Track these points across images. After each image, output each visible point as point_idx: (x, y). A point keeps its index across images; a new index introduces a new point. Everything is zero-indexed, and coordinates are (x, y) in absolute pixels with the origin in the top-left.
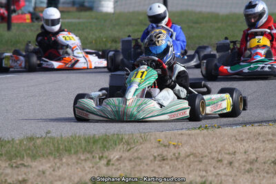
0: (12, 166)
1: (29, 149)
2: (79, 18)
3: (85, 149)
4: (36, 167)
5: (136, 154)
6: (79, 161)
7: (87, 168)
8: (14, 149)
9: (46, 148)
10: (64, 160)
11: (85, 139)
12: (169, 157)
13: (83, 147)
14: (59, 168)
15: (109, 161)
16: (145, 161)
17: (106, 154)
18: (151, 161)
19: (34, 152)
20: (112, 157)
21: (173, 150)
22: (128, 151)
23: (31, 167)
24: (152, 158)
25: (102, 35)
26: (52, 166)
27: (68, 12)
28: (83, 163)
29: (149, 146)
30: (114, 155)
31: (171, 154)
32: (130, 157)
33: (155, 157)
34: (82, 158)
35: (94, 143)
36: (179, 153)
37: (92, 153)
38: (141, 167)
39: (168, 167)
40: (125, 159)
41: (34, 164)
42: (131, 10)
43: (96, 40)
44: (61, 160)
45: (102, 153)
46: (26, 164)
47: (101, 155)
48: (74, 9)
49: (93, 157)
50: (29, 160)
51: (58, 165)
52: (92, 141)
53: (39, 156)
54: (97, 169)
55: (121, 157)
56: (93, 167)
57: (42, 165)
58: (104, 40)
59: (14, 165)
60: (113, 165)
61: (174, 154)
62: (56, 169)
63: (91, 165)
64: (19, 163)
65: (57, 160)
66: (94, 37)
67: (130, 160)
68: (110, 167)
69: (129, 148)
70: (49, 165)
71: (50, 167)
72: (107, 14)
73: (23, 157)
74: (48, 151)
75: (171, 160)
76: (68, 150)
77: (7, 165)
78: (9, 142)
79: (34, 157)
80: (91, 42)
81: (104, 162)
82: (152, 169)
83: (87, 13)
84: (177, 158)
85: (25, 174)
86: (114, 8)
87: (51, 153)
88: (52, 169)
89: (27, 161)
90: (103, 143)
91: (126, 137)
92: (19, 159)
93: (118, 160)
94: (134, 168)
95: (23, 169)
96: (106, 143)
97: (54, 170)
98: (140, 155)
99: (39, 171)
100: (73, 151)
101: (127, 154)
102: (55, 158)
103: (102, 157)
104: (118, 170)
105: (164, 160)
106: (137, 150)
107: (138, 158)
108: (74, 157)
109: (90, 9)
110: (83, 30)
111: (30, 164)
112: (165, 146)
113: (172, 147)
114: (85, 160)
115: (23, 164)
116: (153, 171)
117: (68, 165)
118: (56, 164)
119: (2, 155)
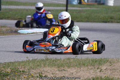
0: (59, 70)
1: (67, 63)
2: (97, 8)
3: (91, 64)
6: (88, 69)
7: (91, 73)
8: (61, 63)
9: (74, 63)
10: (82, 69)
11: (92, 60)
13: (91, 63)
14: (79, 72)
15: (101, 70)
16: (117, 71)
17: (100, 67)
19: (69, 65)
20: (102, 68)
22: (110, 66)
23: (67, 71)
25: (106, 15)
27: (93, 5)
28: (90, 70)
30: (104, 68)
34: (90, 68)
35: (96, 62)
37: (94, 66)
38: (115, 73)
40: (109, 69)
41: (69, 70)
43: (103, 18)
44: (81, 69)
45: (99, 66)
48: (96, 4)
49: (95, 68)
51: (79, 70)
52: (94, 61)
53: (71, 67)
54: (95, 73)
55: (107, 68)
56: (94, 72)
57: (72, 70)
58: (107, 17)
59: (60, 70)
60: (103, 71)
62: (78, 72)
63: (93, 72)
64: (62, 69)
65: (79, 69)
66: (103, 16)
67: (111, 70)
68: (101, 72)
69: (111, 64)
70: (75, 71)
71: (75, 72)
73: (64, 67)
76: (84, 65)
77: (57, 70)
78: (59, 60)
79: (69, 67)
80: (101, 19)
81: (99, 70)
83: (101, 6)
85: (64, 74)
87: (76, 66)
88: (76, 72)
89: (66, 68)
90: (99, 62)
91: (110, 60)
92: (62, 67)
93: (105, 69)
94: (112, 73)
95: (64, 72)
96: (101, 62)
97: (77, 73)
99: (71, 73)
100: (86, 65)
101: (110, 67)
102: (78, 68)
103: (98, 68)
104: (105, 74)
106: (114, 66)
107: (114, 69)
108: (86, 67)
109: (103, 4)
110: (98, 13)
114: (91, 69)
115: (64, 70)
117: (83, 71)
118: (78, 70)
119: (55, 65)
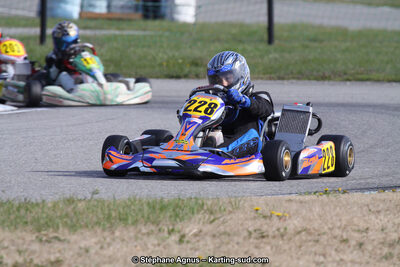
0: (41, 240)
1: (67, 216)
2: (144, 30)
3: (148, 218)
4: (76, 242)
5: (222, 228)
6: (140, 236)
7: (150, 246)
8: (44, 215)
9: (91, 215)
10: (117, 233)
11: (149, 204)
12: (271, 234)
13: (146, 215)
14: (109, 245)
15: (183, 236)
16: (236, 239)
17: (179, 226)
18: (244, 239)
19: (74, 220)
20: (187, 232)
21: (277, 223)
22: (212, 222)
23: (69, 242)
24: (246, 233)
25: (177, 54)
26: (100, 242)
27: (130, 20)
28: (145, 238)
29: (242, 216)
30: (190, 229)
31: (274, 229)
32: (214, 232)
33: (250, 233)
34: (144, 231)
35: (161, 209)
36: (286, 229)
37: (158, 225)
38: (230, 246)
39: (268, 248)
40: (206, 234)
41: (73, 238)
42: (220, 19)
43: (168, 62)
44: (113, 233)
45: (173, 225)
46: (62, 238)
47: (171, 228)
49: (160, 230)
50: (66, 231)
51: (108, 240)
52: (158, 207)
53: (81, 227)
54: (165, 248)
55: (201, 231)
56: (159, 245)
57: (85, 239)
58: (180, 61)
59: (44, 238)
60: (188, 242)
61: (278, 230)
62: (106, 246)
63: (156, 242)
64: (51, 235)
65: (106, 234)
66: (166, 57)
67: (214, 236)
68: (184, 245)
69: (212, 218)
70: (95, 240)
71: (96, 243)
72: (186, 25)
73: (58, 228)
74: (95, 219)
75: (274, 237)
76: (123, 219)
77: (34, 238)
78: (37, 204)
79: (73, 228)
80: (161, 65)
81: (175, 237)
82: (246, 249)
83: (157, 23)
84: (282, 236)
85: (60, 251)
86: (196, 15)
87: (98, 223)
89: (63, 233)
90: (174, 210)
91: (209, 203)
92: (51, 230)
93: (196, 235)
94: (219, 247)
95: (57, 245)
96: (178, 210)
97: (102, 248)
98: (228, 230)
99: (80, 248)
100: (130, 222)
101: (209, 227)
102: (104, 230)
103: (173, 230)
104: (196, 250)
105: (263, 237)
106: (224, 222)
107: (225, 233)
108: (132, 229)
110: (149, 47)
111: (68, 237)
112: (264, 217)
113: (275, 219)
114: (148, 234)
115: (57, 238)
116: (246, 253)
117: (123, 240)
118: (105, 239)
119: (26, 223)
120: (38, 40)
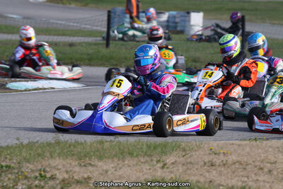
0: (80, 165)
1: (98, 151)
3: (146, 152)
4: (101, 166)
5: (189, 160)
6: (140, 163)
7: (144, 170)
8: (84, 150)
9: (112, 150)
10: (126, 162)
11: (147, 145)
12: (217, 164)
13: (144, 150)
14: (120, 168)
15: (165, 164)
16: (196, 167)
17: (164, 158)
18: (201, 166)
19: (102, 153)
20: (167, 162)
21: (222, 157)
22: (184, 156)
23: (97, 167)
24: (203, 163)
26: (115, 167)
28: (142, 165)
29: (202, 153)
30: (170, 159)
31: (220, 161)
32: (184, 162)
33: (205, 163)
34: (142, 160)
35: (155, 148)
36: (227, 161)
37: (151, 157)
38: (192, 171)
39: (214, 172)
40: (179, 163)
41: (100, 164)
44: (124, 161)
45: (160, 157)
46: (93, 163)
47: (158, 159)
49: (152, 160)
51: (120, 166)
52: (152, 147)
53: (106, 157)
54: (153, 171)
55: (176, 161)
56: (150, 169)
57: (106, 165)
59: (83, 164)
60: (168, 168)
61: (222, 161)
62: (118, 170)
63: (148, 168)
64: (87, 162)
65: (121, 162)
67: (183, 165)
68: (165, 170)
69: (184, 154)
70: (112, 165)
71: (113, 167)
73: (92, 158)
74: (114, 153)
75: (219, 166)
76: (131, 154)
77: (77, 164)
78: (82, 144)
79: (100, 158)
81: (160, 165)
82: (201, 173)
84: (224, 165)
85: (90, 172)
87: (115, 156)
88: (113, 170)
89: (95, 161)
90: (161, 149)
91: (184, 145)
92: (88, 159)
93: (173, 163)
94: (185, 171)
95: (91, 168)
97: (116, 170)
98: (192, 161)
99: (103, 170)
100: (135, 155)
101: (182, 159)
102: (119, 160)
103: (159, 161)
104: (172, 173)
105: (212, 166)
106: (190, 157)
107: (190, 163)
108: (135, 159)
109: (182, 32)
111: (97, 164)
112: (215, 154)
113: (222, 155)
114: (145, 163)
115: (90, 164)
116: (201, 175)
117: (129, 166)
118: (118, 165)
119: (74, 155)
120: (105, 45)
